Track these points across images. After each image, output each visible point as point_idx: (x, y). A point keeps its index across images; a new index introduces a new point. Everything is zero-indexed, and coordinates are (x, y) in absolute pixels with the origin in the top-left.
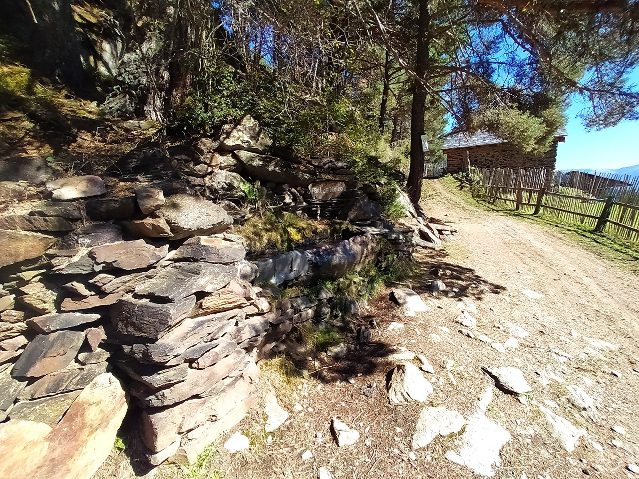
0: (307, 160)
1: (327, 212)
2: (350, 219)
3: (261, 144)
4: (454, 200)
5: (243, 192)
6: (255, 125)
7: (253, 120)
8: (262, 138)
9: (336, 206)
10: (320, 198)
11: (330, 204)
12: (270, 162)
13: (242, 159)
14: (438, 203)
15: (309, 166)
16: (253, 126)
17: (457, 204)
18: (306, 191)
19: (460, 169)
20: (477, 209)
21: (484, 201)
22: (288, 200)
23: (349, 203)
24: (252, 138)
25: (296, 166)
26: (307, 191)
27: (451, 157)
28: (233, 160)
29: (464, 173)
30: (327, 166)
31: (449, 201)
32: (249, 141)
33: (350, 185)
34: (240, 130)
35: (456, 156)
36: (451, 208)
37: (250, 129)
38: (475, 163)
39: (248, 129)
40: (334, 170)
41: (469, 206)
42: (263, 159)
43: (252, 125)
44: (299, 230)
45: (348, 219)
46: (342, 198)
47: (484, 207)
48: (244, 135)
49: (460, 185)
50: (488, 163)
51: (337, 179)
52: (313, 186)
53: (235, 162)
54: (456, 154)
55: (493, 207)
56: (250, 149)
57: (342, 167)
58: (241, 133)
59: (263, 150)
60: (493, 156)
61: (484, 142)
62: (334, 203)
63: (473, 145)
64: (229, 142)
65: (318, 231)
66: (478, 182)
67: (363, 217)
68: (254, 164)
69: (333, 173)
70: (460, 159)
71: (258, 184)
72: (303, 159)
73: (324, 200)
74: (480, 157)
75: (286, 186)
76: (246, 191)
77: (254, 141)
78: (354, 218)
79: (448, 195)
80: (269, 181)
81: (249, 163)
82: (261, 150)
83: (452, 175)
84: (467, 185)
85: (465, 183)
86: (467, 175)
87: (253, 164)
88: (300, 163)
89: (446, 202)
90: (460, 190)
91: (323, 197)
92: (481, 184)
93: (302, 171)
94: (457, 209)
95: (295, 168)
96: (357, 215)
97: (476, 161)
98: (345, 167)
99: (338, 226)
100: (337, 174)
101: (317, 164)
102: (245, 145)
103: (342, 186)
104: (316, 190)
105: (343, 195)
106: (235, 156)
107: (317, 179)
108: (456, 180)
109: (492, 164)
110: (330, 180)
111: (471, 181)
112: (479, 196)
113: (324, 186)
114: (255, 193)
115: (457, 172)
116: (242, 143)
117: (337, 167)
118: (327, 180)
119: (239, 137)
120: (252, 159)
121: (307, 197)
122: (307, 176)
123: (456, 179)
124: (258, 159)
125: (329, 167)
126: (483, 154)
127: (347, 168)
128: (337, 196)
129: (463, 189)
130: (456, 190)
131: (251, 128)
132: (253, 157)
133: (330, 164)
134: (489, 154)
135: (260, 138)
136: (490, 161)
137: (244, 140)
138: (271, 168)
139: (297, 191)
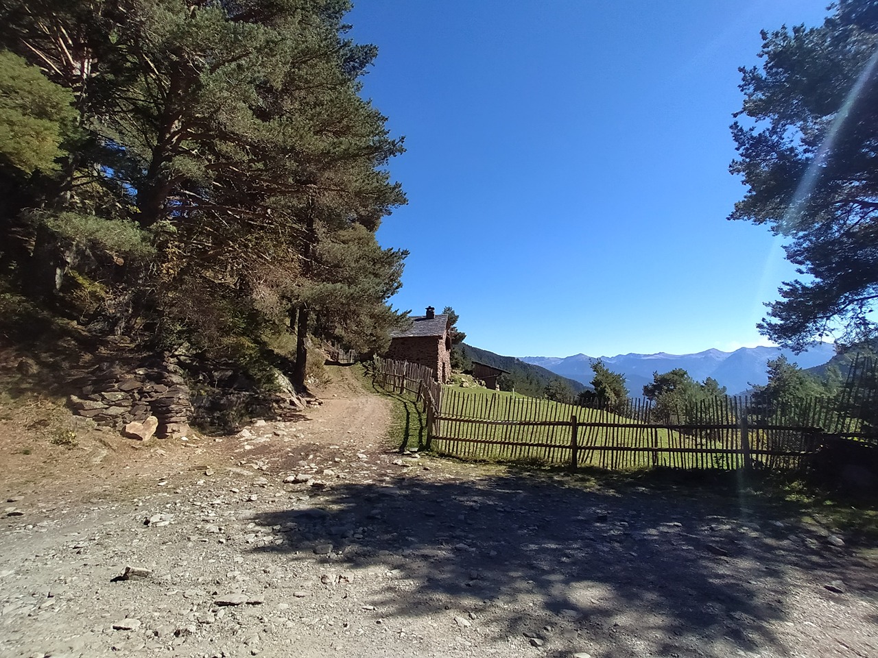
1: (221, 384)
2: (234, 388)
3: (191, 353)
6: (189, 346)
10: (218, 377)
12: (194, 361)
13: (181, 360)
15: (213, 362)
18: (210, 374)
22: (201, 378)
23: (234, 380)
24: (186, 351)
28: (177, 360)
33: (235, 371)
37: (186, 347)
46: (230, 378)
48: (183, 350)
51: (228, 368)
56: (185, 356)
57: (232, 363)
62: (225, 380)
64: (176, 353)
65: (215, 392)
67: (241, 387)
68: (187, 362)
69: (226, 366)
72: (211, 359)
75: (200, 372)
79: (353, 381)
80: (193, 369)
81: (184, 362)
82: (190, 356)
83: (361, 363)
84: (371, 373)
85: (370, 370)
88: (209, 361)
93: (209, 364)
95: (206, 363)
101: (217, 361)
102: (183, 354)
103: (231, 372)
104: (216, 374)
107: (217, 368)
110: (225, 369)
111: (375, 369)
113: (221, 372)
117: (229, 363)
119: (181, 351)
122: (212, 367)
123: (364, 367)
124: (189, 360)
125: (224, 363)
128: (227, 376)
129: (366, 376)
130: (361, 377)
132: (186, 359)
138: (194, 364)
139: (206, 374)
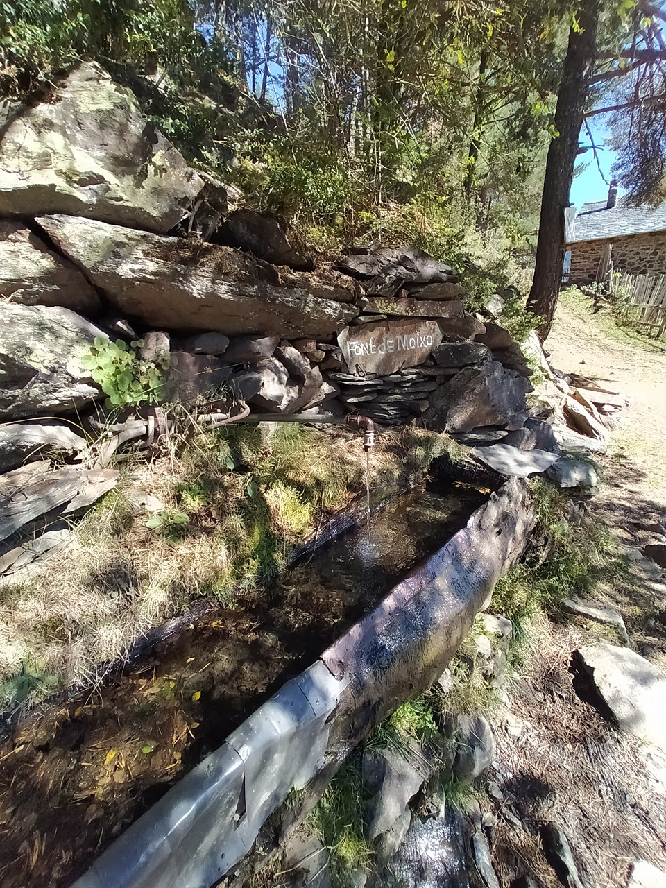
0: (332, 259)
1: (390, 404)
2: (453, 428)
3: (157, 192)
4: (587, 332)
5: (90, 382)
6: (124, 107)
7: (109, 86)
8: (160, 170)
9: (413, 390)
10: (371, 368)
11: (398, 384)
12: (193, 261)
13: (72, 252)
14: (559, 337)
15: (338, 278)
16: (110, 112)
17: (592, 340)
18: (328, 353)
19: (593, 277)
20: (632, 349)
21: (638, 332)
23: (452, 382)
24: (116, 162)
25: (294, 276)
26: (332, 351)
27: (578, 256)
28: (37, 255)
29: (600, 284)
30: (393, 273)
31: (578, 333)
32: (101, 179)
33: (454, 328)
34: (49, 125)
35: (587, 255)
36: (584, 346)
37: (102, 126)
38: (621, 265)
39: (91, 125)
40: (410, 287)
41: (614, 343)
42: (165, 253)
43: (106, 106)
44: (305, 492)
45: (448, 427)
46: (429, 367)
47: (644, 344)
48: (76, 151)
49: (595, 305)
50: (645, 266)
51: (422, 312)
52: (351, 335)
53: (47, 263)
54: (587, 251)
55: (658, 344)
56: (107, 212)
57: (435, 279)
58: (55, 139)
59: (165, 216)
60: (655, 253)
61: (642, 227)
62: (408, 381)
63: (619, 233)
65: (365, 480)
66: (627, 300)
67: (489, 422)
68: (125, 270)
69: (409, 296)
70: (594, 260)
71: (160, 344)
72: (323, 254)
73: (381, 373)
74: (631, 255)
75: (264, 344)
76: (101, 377)
77: (129, 180)
78: (465, 425)
79: (574, 323)
80: (207, 331)
81: (103, 268)
82: (155, 214)
83: (579, 288)
84: (607, 305)
85: (603, 299)
86: (606, 287)
87: (120, 271)
88: (310, 267)
89: (573, 336)
90: (594, 313)
91: (378, 367)
92: (632, 303)
93: (319, 293)
94: (597, 350)
95: (292, 284)
96: (471, 418)
97: (622, 262)
98: (444, 276)
99: (419, 452)
100: (419, 299)
101: (361, 270)
102: (84, 195)
103: (431, 332)
105: (431, 359)
106: (45, 241)
107: (362, 314)
108: (586, 297)
109: (650, 266)
110: (401, 317)
111: (613, 299)
112: (627, 324)
113: (381, 335)
114: (144, 382)
115: (589, 283)
116: (70, 181)
117: (420, 276)
118: (392, 317)
119: (46, 153)
120: (116, 250)
121: (332, 368)
122: (332, 308)
123: (586, 295)
124: (146, 253)
125: (398, 279)
126: (636, 250)
127: (449, 280)
128: (416, 361)
129: (600, 312)
130: (587, 314)
131: (104, 121)
132: (119, 244)
133: (402, 269)
134: (648, 249)
135: (151, 169)
136: (648, 262)
137: (76, 173)
138: (199, 285)
139: (305, 354)
